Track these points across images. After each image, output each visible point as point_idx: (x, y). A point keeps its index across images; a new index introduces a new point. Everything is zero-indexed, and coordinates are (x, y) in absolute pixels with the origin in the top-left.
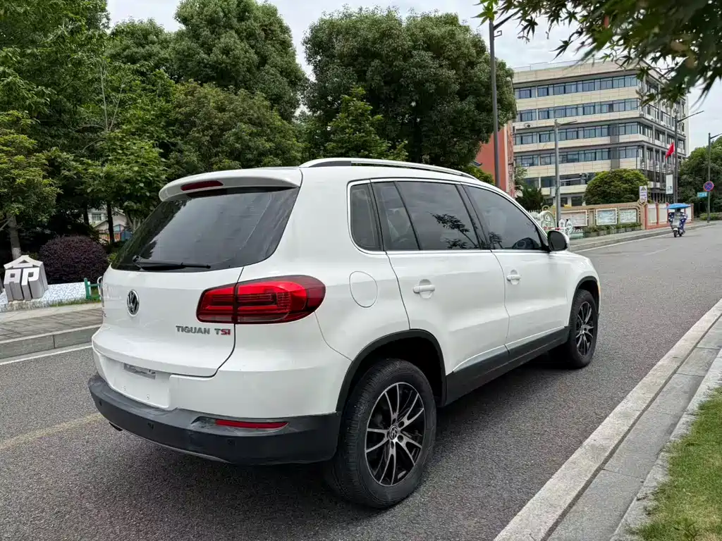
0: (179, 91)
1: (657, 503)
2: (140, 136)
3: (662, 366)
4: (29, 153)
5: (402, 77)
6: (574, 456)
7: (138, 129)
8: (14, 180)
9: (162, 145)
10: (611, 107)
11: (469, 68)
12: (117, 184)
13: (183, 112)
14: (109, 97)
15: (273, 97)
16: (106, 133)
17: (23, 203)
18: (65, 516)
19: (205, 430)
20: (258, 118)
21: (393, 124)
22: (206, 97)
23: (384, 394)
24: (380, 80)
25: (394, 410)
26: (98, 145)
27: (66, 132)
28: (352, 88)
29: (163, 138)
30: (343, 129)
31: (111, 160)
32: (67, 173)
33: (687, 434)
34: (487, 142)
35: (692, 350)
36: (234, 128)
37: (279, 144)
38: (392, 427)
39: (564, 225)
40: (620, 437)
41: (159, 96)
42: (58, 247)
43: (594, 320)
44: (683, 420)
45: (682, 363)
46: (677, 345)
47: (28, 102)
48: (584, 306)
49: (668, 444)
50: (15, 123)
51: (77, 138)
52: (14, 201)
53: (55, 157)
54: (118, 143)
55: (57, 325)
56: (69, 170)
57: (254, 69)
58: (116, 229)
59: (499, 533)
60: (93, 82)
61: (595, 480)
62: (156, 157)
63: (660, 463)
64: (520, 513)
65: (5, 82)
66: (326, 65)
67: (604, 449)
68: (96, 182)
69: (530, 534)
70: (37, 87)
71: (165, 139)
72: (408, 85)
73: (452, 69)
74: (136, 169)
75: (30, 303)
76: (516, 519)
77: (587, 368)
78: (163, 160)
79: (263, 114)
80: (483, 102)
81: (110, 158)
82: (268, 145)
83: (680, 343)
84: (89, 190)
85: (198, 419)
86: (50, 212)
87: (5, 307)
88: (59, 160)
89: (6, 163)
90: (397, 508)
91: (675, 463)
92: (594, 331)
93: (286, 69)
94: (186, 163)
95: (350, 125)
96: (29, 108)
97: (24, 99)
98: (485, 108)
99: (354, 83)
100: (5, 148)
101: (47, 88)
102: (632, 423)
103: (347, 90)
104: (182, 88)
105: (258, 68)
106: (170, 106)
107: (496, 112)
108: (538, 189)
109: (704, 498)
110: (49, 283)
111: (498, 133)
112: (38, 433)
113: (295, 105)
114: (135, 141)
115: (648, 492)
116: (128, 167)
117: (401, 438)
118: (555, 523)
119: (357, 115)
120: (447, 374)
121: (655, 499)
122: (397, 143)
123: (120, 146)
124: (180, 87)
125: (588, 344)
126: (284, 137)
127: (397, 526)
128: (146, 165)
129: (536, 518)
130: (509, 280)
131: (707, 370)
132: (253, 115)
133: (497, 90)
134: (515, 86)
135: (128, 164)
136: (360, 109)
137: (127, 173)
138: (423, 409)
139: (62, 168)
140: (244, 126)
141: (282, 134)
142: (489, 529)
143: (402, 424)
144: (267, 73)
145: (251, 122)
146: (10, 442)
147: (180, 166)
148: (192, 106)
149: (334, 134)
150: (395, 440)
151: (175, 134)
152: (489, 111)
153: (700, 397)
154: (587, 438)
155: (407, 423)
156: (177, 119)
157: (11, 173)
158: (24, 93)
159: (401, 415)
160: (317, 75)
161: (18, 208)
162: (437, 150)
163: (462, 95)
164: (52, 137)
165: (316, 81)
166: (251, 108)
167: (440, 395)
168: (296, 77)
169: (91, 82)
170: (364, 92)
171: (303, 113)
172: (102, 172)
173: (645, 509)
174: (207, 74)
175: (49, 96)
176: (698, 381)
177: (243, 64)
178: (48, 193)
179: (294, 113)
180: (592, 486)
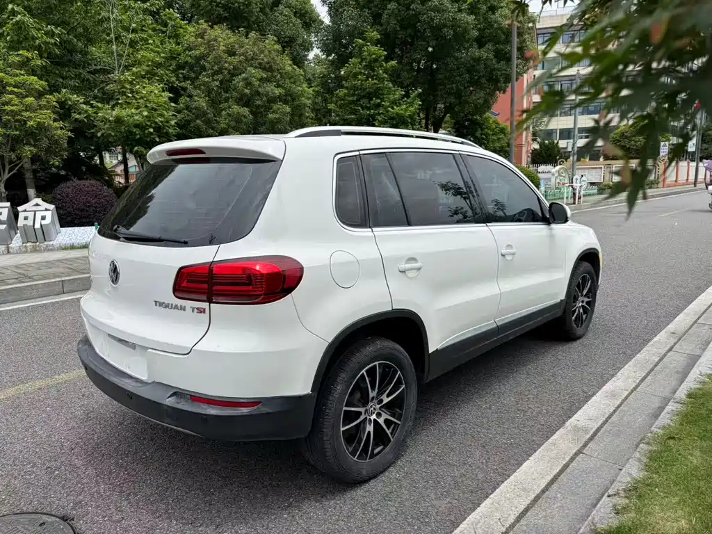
0: (190, 31)
1: (627, 501)
2: (149, 79)
3: (659, 342)
4: (40, 95)
5: (419, 21)
6: (555, 437)
7: (147, 72)
8: (25, 122)
9: (172, 89)
11: (490, 13)
12: (126, 129)
13: (193, 55)
14: (120, 36)
15: (286, 39)
16: (116, 76)
17: (35, 146)
18: (54, 472)
19: (180, 406)
20: (268, 63)
21: (408, 71)
22: (216, 40)
23: (363, 373)
24: (395, 24)
25: (373, 388)
26: (108, 87)
27: (77, 73)
28: (366, 31)
29: (173, 82)
30: (355, 75)
31: (121, 104)
32: (77, 116)
33: (669, 425)
34: (504, 92)
35: (693, 325)
36: (244, 73)
37: (289, 90)
38: (370, 404)
39: (578, 181)
40: (604, 419)
41: (169, 38)
42: (70, 190)
43: (592, 293)
44: (669, 408)
45: (680, 339)
46: (677, 319)
47: (37, 42)
48: (584, 278)
49: (649, 434)
50: (24, 64)
51: (88, 80)
52: (27, 144)
53: (66, 100)
54: (128, 86)
55: (67, 270)
56: (80, 114)
57: (268, 10)
58: (131, 170)
59: (469, 515)
60: (103, 22)
61: (573, 464)
62: (165, 101)
63: (638, 455)
64: (491, 496)
65: (14, 20)
66: (342, 7)
67: (586, 432)
68: (107, 126)
69: (499, 519)
70: (47, 27)
71: (175, 83)
72: (425, 29)
73: (471, 14)
74: (145, 113)
75: (44, 245)
76: (487, 502)
77: (581, 340)
78: (173, 104)
79: (273, 59)
80: (503, 50)
81: (120, 102)
82: (278, 91)
83: (681, 316)
84: (99, 135)
85: (174, 394)
86: (62, 155)
87: (20, 248)
88: (70, 103)
89: (17, 105)
90: (372, 483)
91: (653, 457)
92: (591, 304)
93: (300, 10)
94: (196, 108)
95: (363, 71)
96: (39, 48)
97: (34, 39)
98: (504, 57)
99: (369, 27)
100: (15, 90)
101: (56, 28)
102: (618, 403)
103: (361, 35)
104: (193, 29)
105: (271, 9)
106: (180, 48)
107: (515, 61)
108: (556, 142)
109: (677, 499)
110: (62, 226)
111: (516, 83)
112: (38, 384)
113: (308, 48)
114: (145, 85)
115: (621, 488)
116: (138, 112)
117: (379, 415)
118: (525, 508)
119: (370, 61)
120: (430, 352)
121: (626, 497)
122: (410, 91)
123: (130, 89)
124: (191, 29)
125: (584, 316)
126: (294, 83)
127: (370, 502)
128: (156, 110)
129: (508, 502)
130: (503, 255)
131: (704, 350)
132: (263, 60)
133: (518, 37)
134: (539, 32)
135: (137, 108)
136: (374, 54)
137: (136, 118)
138: (404, 386)
139: (73, 111)
140: (254, 71)
141: (292, 80)
142: (460, 511)
143: (381, 401)
144: (281, 14)
145: (261, 66)
146: (11, 392)
147: (190, 111)
148: (202, 49)
149: (346, 81)
150: (374, 417)
151: (186, 78)
152: (509, 60)
153: (691, 383)
154: (570, 417)
155: (386, 400)
156: (187, 62)
157: (22, 116)
158: (34, 32)
159: (380, 393)
160: (331, 16)
161: (29, 150)
162: (452, 100)
163: (481, 42)
164: (63, 78)
165: (330, 24)
166: (262, 52)
167: (423, 371)
168: (311, 19)
169: (101, 21)
170: (379, 37)
171: (317, 56)
172: (112, 117)
173: (614, 506)
174: (220, 14)
175: (59, 36)
176: (693, 360)
177: (256, 4)
178: (59, 136)
179: (307, 55)
180: (568, 470)
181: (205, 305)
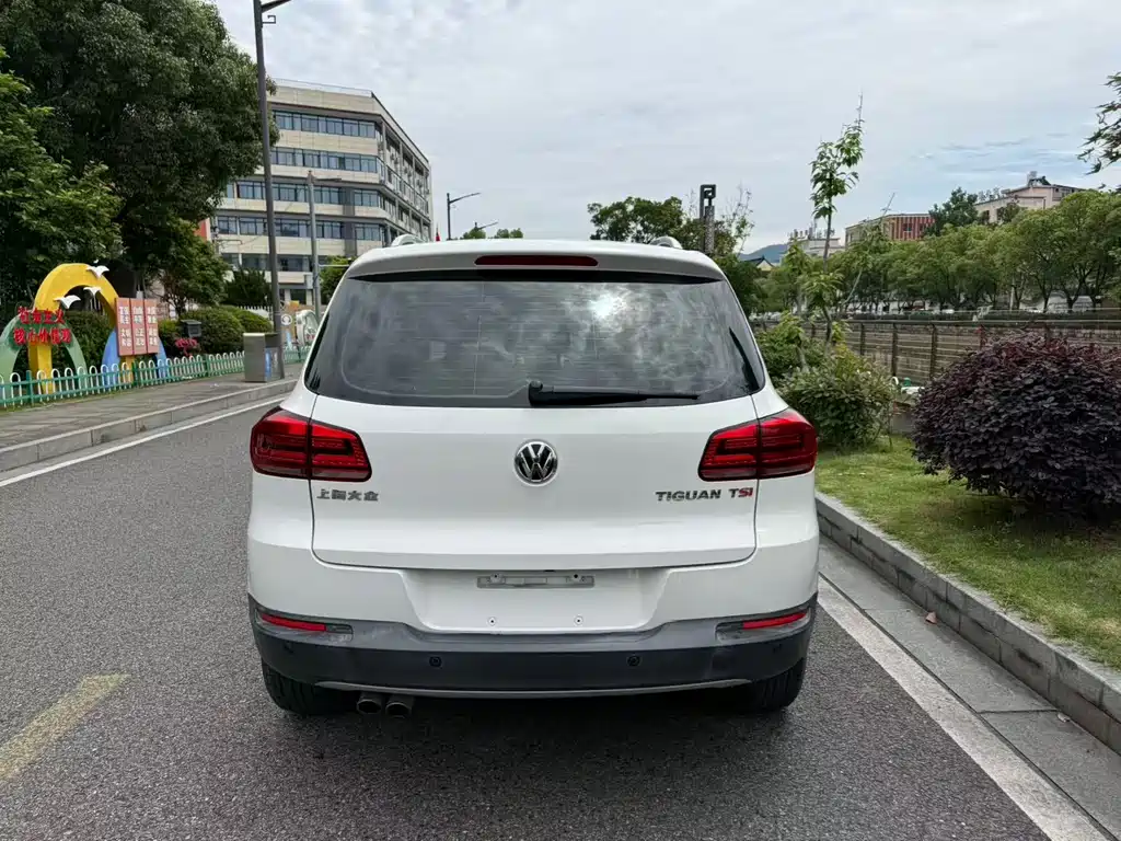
10: (342, 162)
85: (717, 629)
170: (6, 55)
180: (884, 627)
181: (751, 483)
